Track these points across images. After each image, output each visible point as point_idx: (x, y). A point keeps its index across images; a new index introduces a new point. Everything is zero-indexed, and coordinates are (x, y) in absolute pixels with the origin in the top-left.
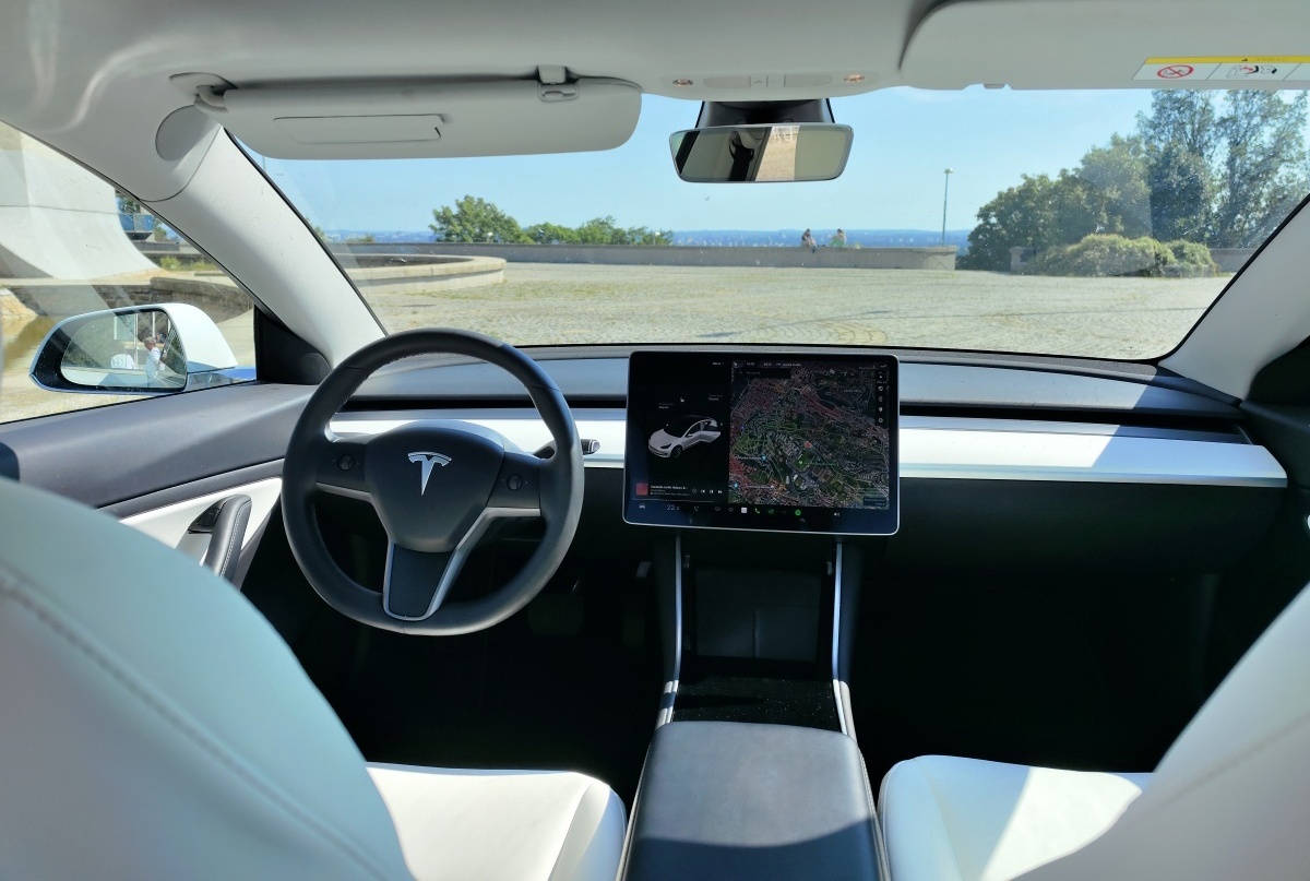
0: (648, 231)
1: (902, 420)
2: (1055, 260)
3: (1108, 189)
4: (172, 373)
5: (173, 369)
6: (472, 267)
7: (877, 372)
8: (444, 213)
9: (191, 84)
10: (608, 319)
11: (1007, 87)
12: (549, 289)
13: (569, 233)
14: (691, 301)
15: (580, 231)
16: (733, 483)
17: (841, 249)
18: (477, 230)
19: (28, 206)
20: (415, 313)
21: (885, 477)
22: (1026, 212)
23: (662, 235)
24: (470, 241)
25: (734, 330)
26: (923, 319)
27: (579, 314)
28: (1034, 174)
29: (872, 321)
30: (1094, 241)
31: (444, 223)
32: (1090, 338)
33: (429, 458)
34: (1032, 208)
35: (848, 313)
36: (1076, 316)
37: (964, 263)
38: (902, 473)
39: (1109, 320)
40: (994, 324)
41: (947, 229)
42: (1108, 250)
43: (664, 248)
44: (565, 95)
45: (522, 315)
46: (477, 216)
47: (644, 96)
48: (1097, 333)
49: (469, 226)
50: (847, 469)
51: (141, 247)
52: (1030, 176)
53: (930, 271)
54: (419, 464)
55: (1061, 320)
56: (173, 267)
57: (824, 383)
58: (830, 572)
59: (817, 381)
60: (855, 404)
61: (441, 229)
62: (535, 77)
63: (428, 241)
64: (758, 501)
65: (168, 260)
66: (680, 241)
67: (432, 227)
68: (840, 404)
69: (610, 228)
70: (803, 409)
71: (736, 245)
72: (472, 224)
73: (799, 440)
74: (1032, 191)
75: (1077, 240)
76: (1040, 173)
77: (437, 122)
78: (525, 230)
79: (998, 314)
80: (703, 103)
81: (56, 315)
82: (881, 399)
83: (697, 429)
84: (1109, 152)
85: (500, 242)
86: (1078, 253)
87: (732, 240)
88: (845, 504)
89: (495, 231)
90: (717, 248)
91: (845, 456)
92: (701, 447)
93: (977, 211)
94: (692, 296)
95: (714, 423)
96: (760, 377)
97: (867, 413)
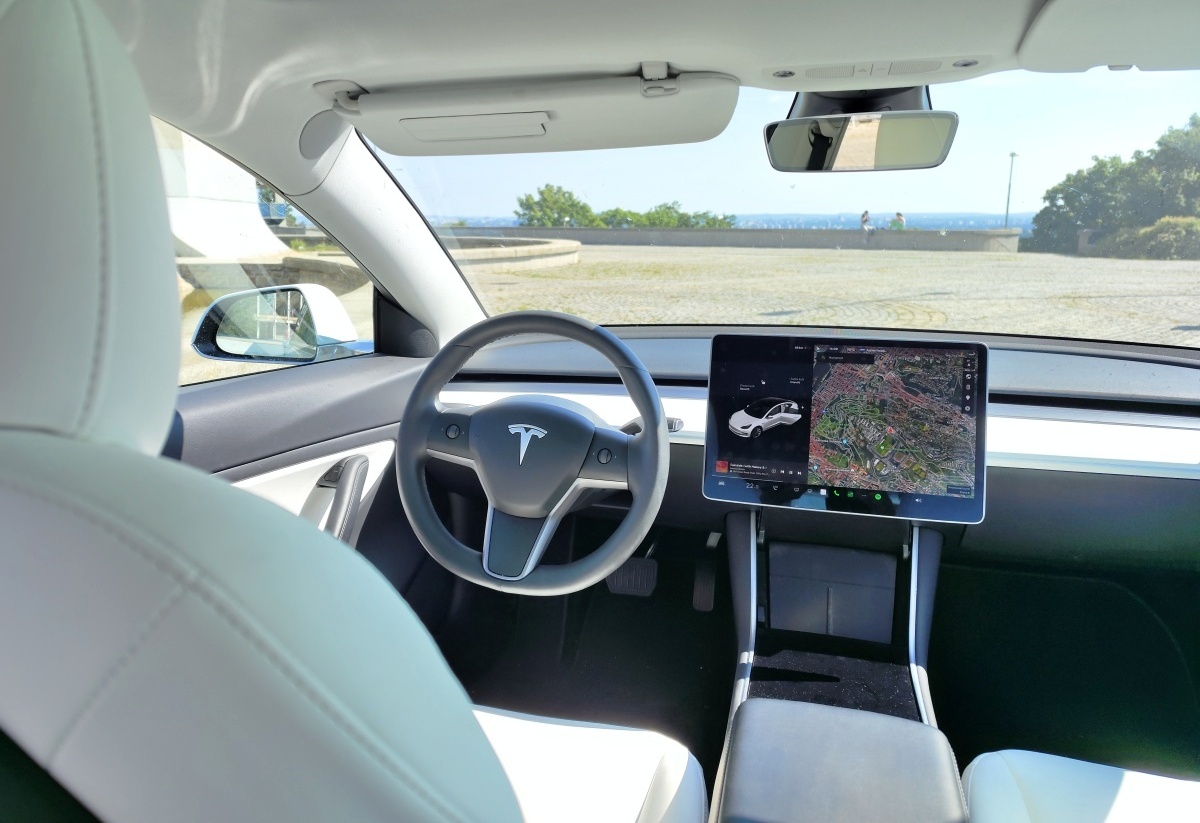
0: (711, 215)
1: (990, 407)
2: (1125, 243)
3: (1186, 171)
4: (305, 345)
5: (305, 340)
6: (551, 250)
7: (965, 360)
8: (527, 200)
9: (331, 89)
10: (672, 297)
11: (1134, 68)
12: (621, 270)
13: (638, 218)
14: (752, 280)
15: (648, 216)
16: (812, 465)
17: (900, 232)
18: (556, 216)
19: (187, 197)
20: (500, 290)
21: (971, 466)
22: (1097, 193)
23: (725, 218)
24: (549, 225)
25: (794, 309)
26: (984, 301)
27: (647, 292)
28: (1106, 155)
29: (931, 303)
30: (1169, 223)
31: (527, 209)
32: (1164, 322)
33: (527, 430)
34: (1102, 190)
35: (908, 294)
36: (1149, 300)
37: (1026, 245)
38: (989, 462)
39: (1186, 304)
40: (1060, 306)
41: (1010, 212)
42: (1184, 233)
43: (727, 231)
44: (666, 90)
45: (595, 294)
46: (556, 202)
47: (740, 87)
48: (1172, 318)
49: (548, 211)
50: (930, 456)
51: (277, 231)
52: (1101, 158)
53: (992, 253)
54: (518, 435)
55: (1133, 303)
56: (300, 248)
57: (909, 369)
58: (906, 555)
59: (901, 367)
60: (940, 392)
61: (525, 214)
62: (639, 73)
63: (510, 225)
64: (837, 484)
65: (297, 242)
66: (741, 224)
67: (516, 213)
68: (925, 391)
69: (677, 212)
70: (886, 395)
71: (795, 227)
72: (552, 209)
73: (881, 426)
74: (1103, 172)
75: (1151, 223)
76: (1112, 155)
77: (543, 118)
78: (598, 216)
79: (1064, 297)
80: (797, 94)
81: (209, 288)
82: (968, 387)
83: (779, 410)
84: (1187, 134)
85: (576, 226)
86: (1151, 236)
87: (792, 223)
88: (927, 490)
89: (571, 216)
90: (777, 231)
91: (928, 443)
92: (780, 429)
93: (1044, 194)
94: (753, 276)
95: (795, 406)
96: (843, 362)
97: (955, 403)
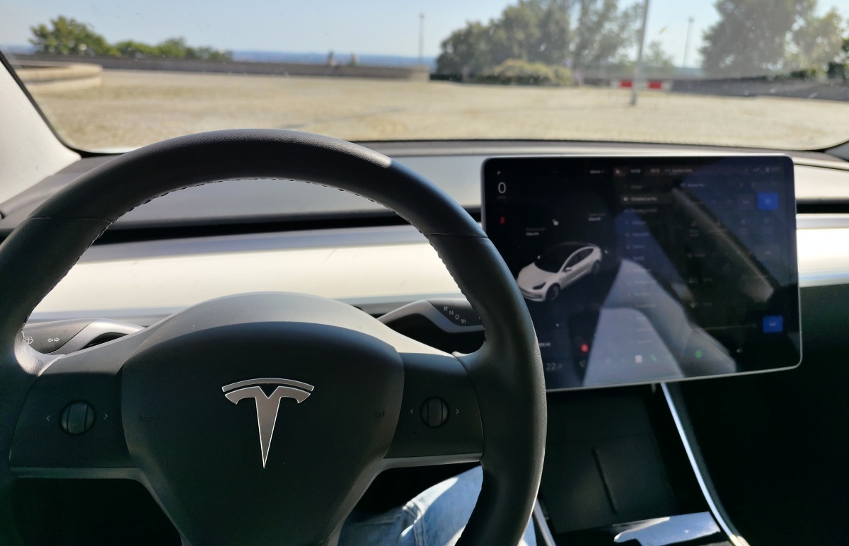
0: (214, 50)
8: (41, 29)
13: (150, 49)
15: (159, 48)
18: (72, 45)
22: (469, 45)
23: (225, 53)
24: (65, 52)
26: (423, 116)
27: (174, 111)
28: (472, 20)
29: (391, 117)
31: (41, 38)
33: (268, 389)
34: (472, 43)
40: (468, 118)
46: (71, 32)
49: (64, 40)
52: (470, 22)
54: (249, 404)
61: (39, 44)
63: (29, 53)
66: (237, 58)
67: (31, 41)
69: (183, 46)
72: (67, 39)
74: (472, 31)
76: (477, 20)
78: (113, 46)
79: (467, 112)
83: (575, 259)
85: (93, 54)
89: (88, 45)
93: (440, 43)
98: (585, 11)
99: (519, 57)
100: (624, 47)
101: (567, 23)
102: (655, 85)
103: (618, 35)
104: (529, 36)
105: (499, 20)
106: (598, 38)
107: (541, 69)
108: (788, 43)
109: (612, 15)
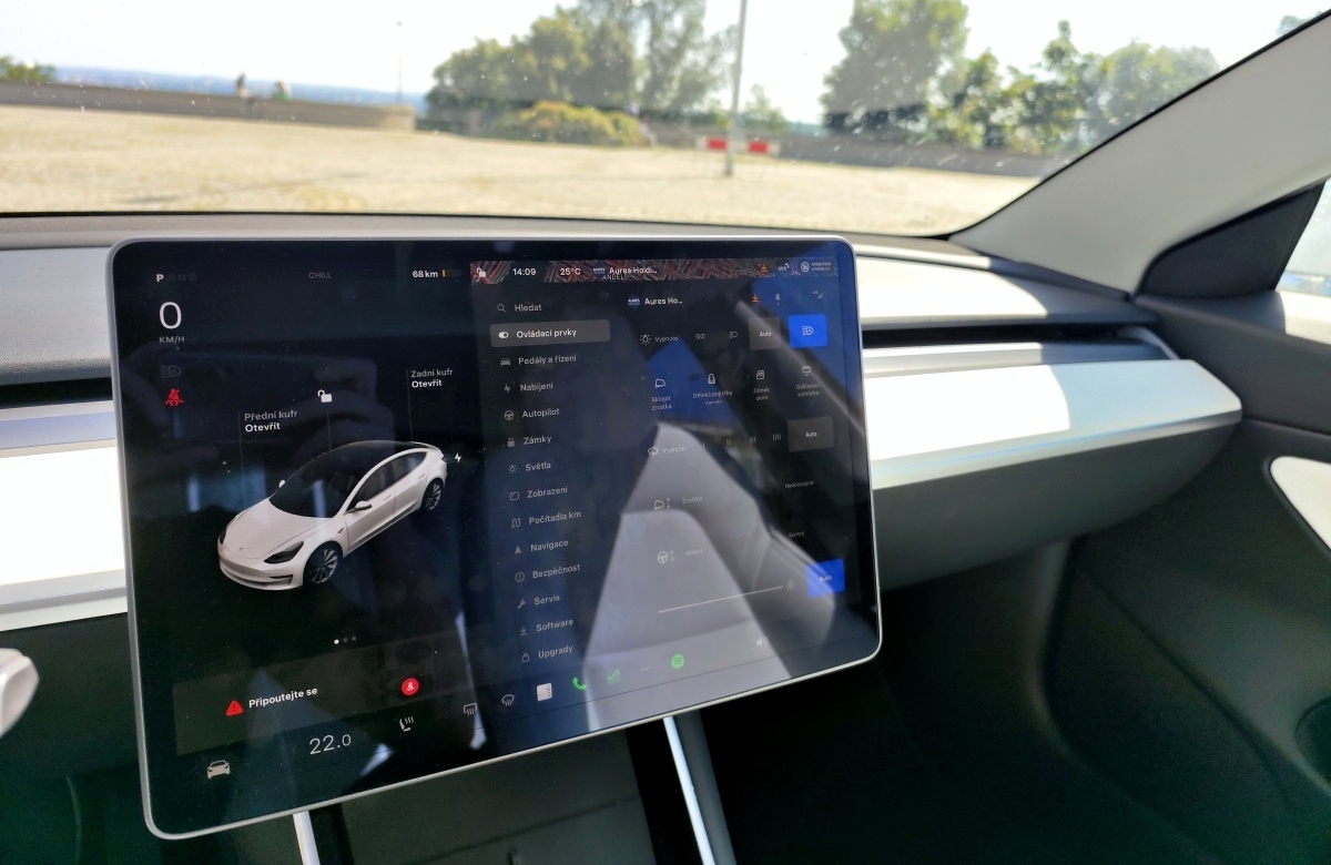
3: (554, 59)
17: (282, 102)
22: (480, 76)
30: (546, 109)
34: (485, 73)
42: (559, 119)
43: (44, 85)
52: (482, 39)
74: (483, 53)
75: (531, 108)
76: (491, 38)
84: (554, 22)
93: (432, 71)
98: (656, 32)
99: (557, 98)
100: (715, 89)
101: (630, 47)
102: (758, 148)
103: (706, 71)
104: (573, 64)
105: (526, 37)
106: (677, 72)
107: (594, 117)
108: (933, 93)
109: (696, 40)
